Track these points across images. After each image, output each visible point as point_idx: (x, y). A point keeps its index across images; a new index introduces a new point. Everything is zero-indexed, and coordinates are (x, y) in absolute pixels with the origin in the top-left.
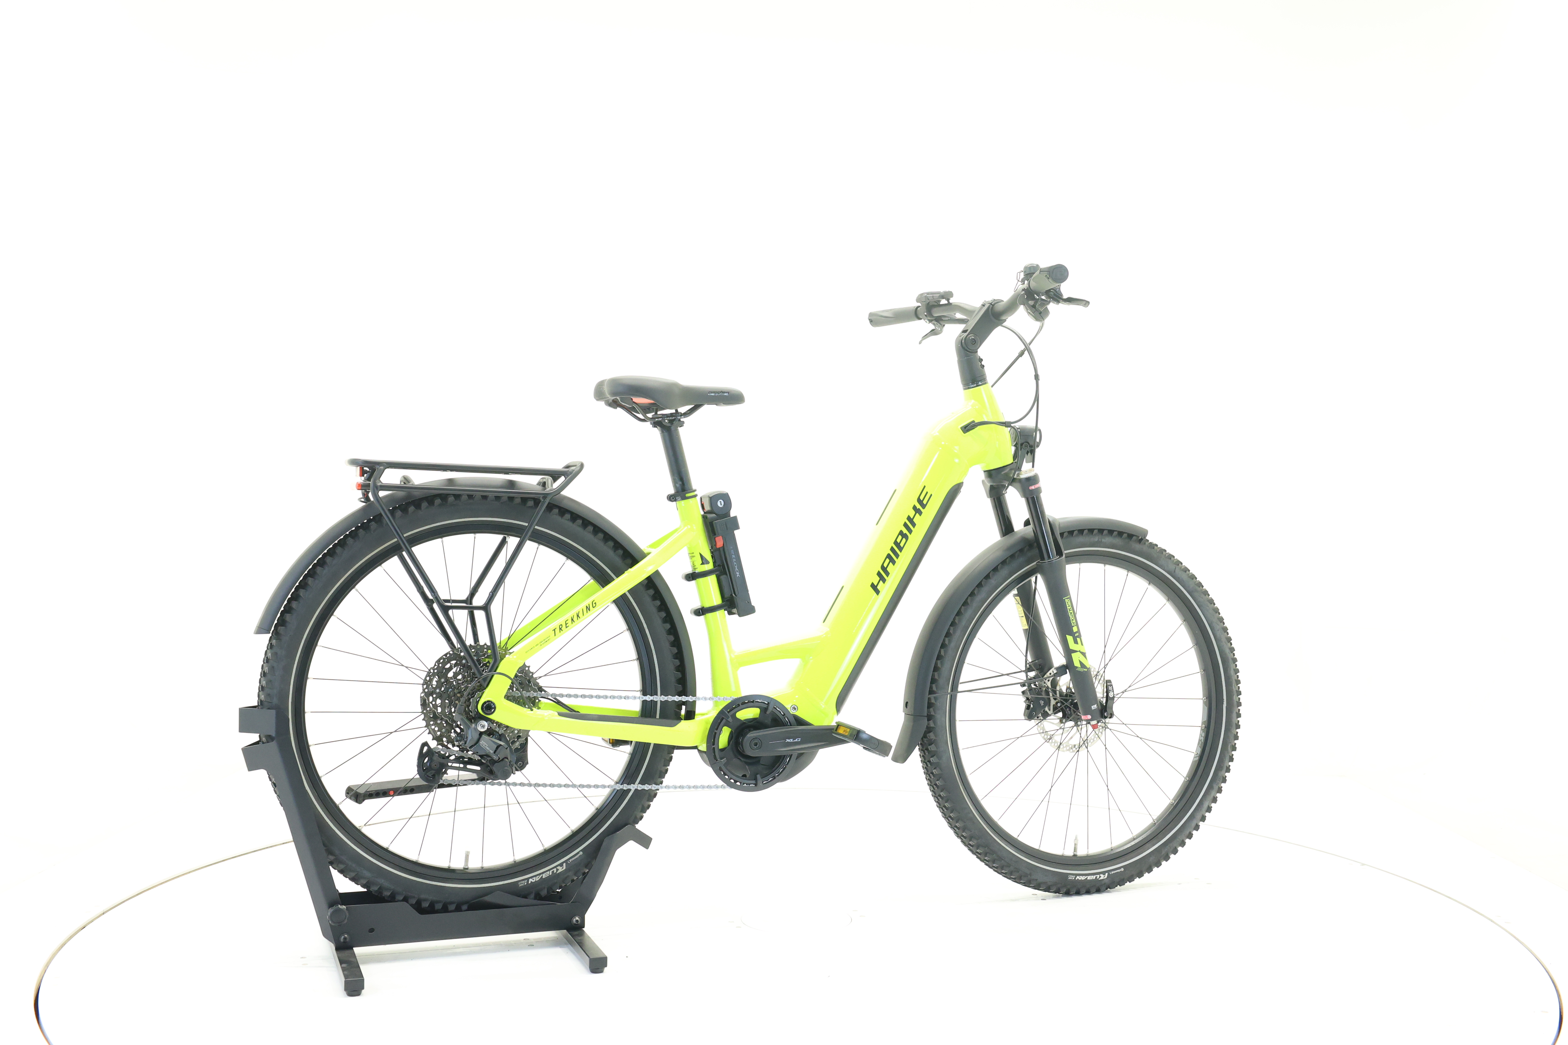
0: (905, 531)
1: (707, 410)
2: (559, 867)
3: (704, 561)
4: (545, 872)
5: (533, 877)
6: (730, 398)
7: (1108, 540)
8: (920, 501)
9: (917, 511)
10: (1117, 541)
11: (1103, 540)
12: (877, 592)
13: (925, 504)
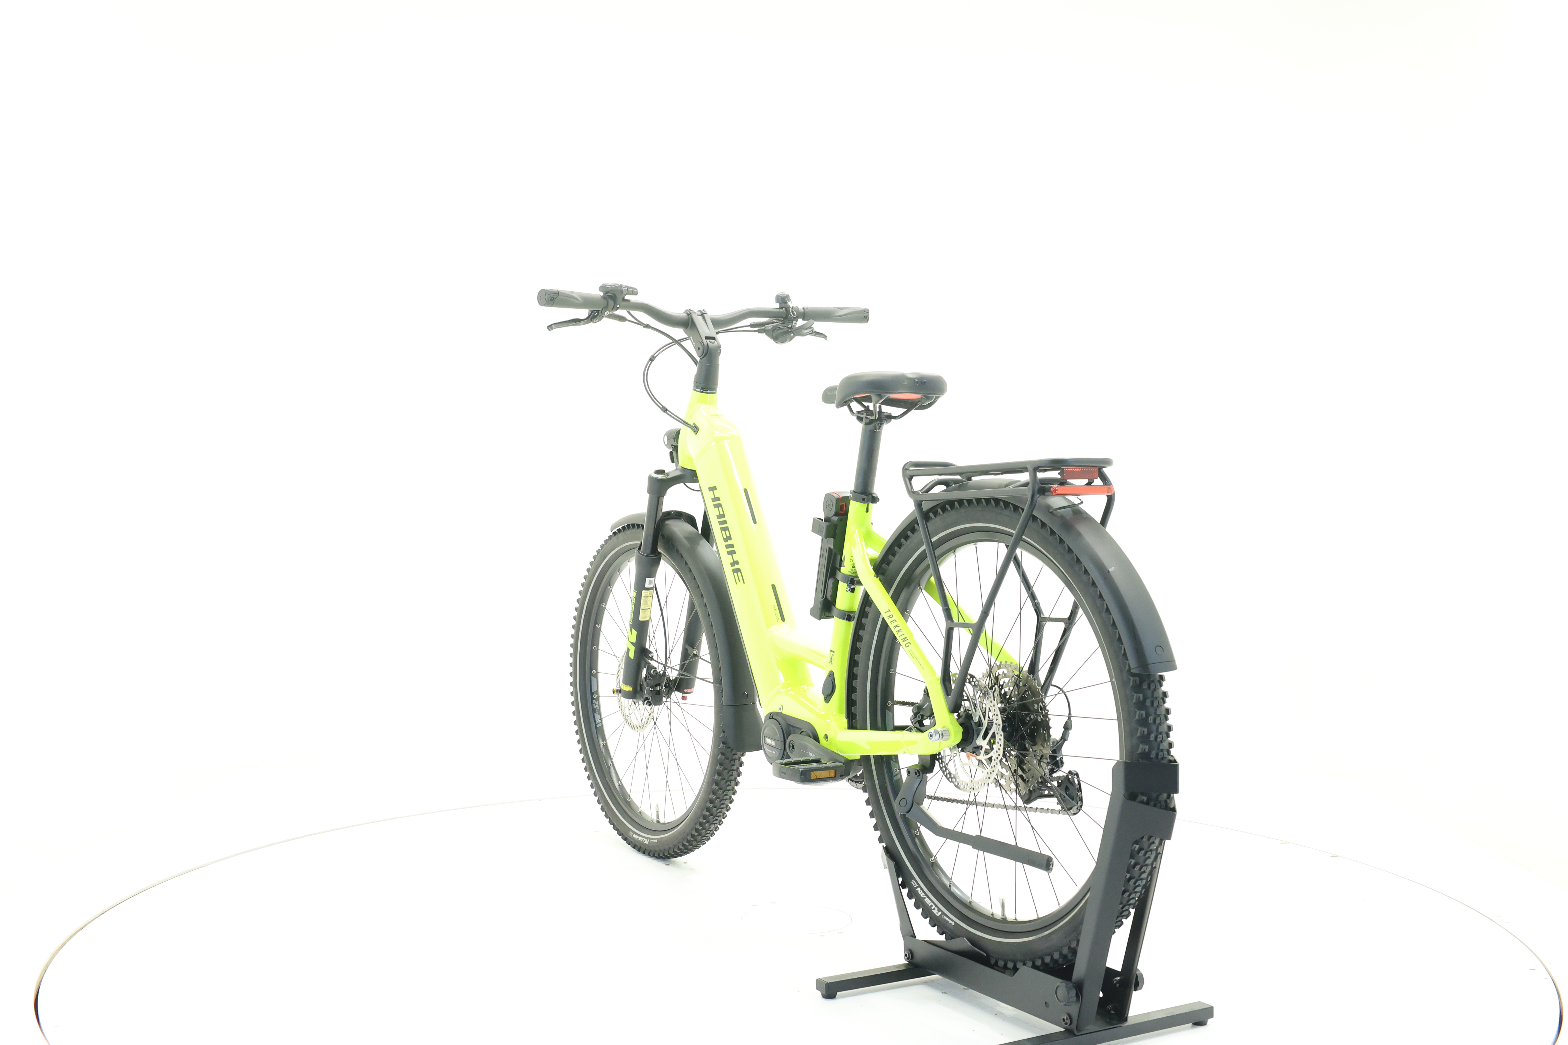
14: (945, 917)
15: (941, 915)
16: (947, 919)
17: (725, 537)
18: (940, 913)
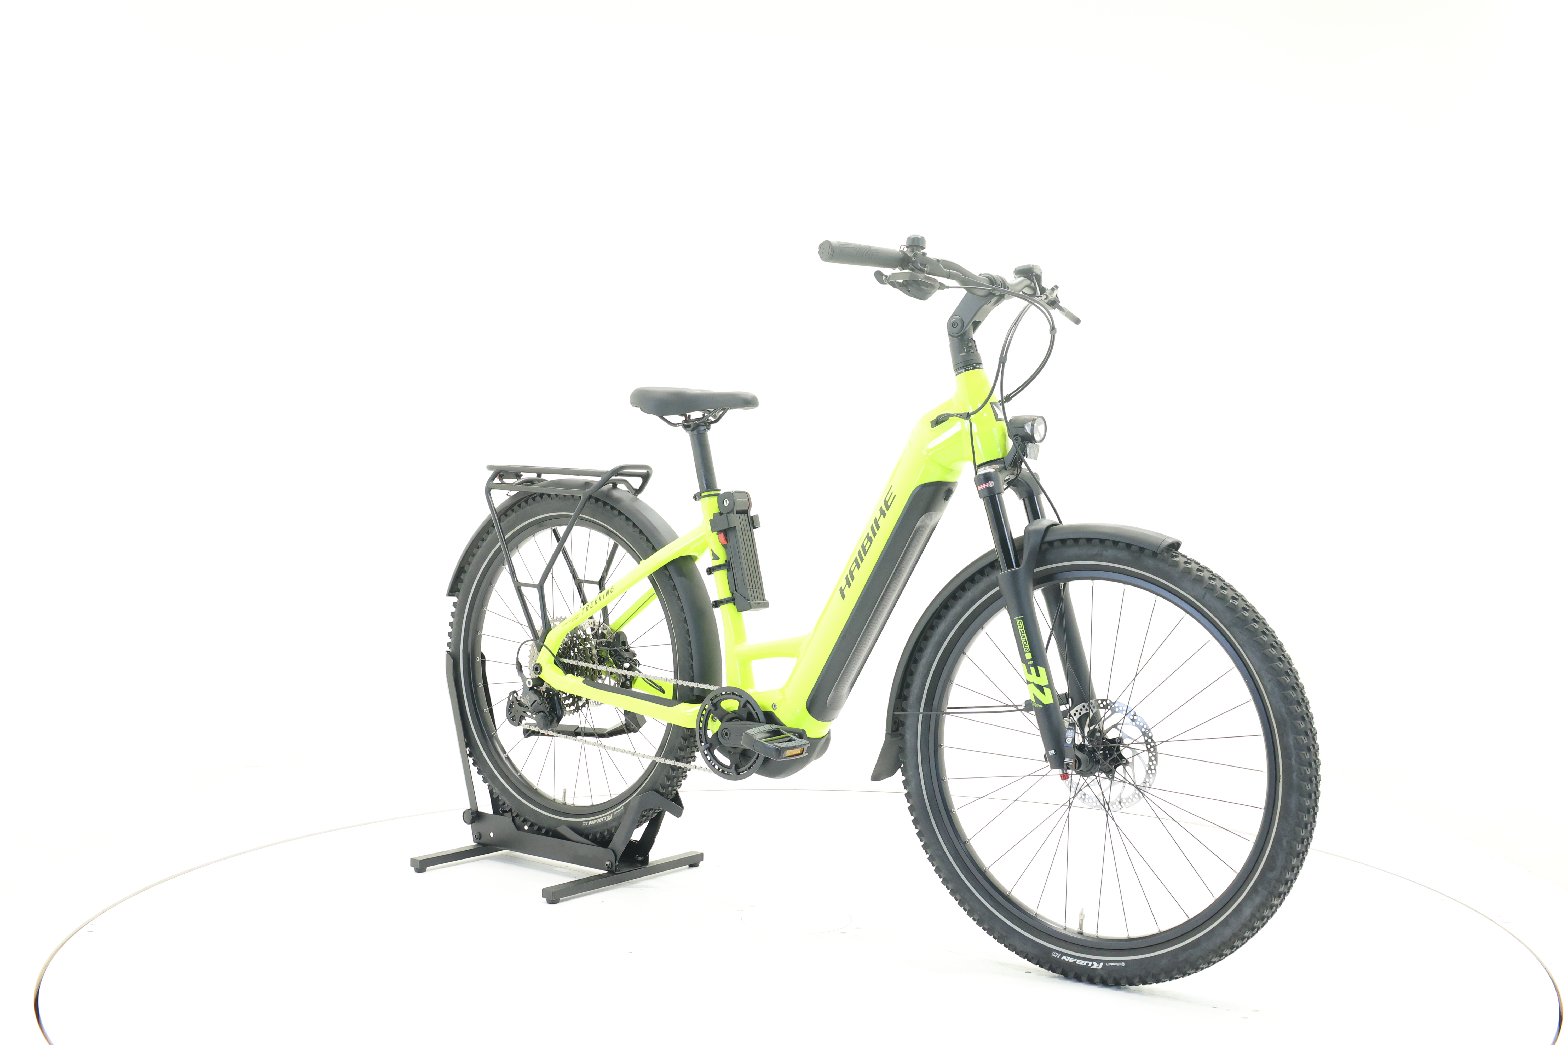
0: (871, 535)
1: (732, 414)
2: (608, 817)
3: (716, 557)
4: (599, 819)
5: (592, 821)
6: (748, 402)
7: (1111, 552)
8: (886, 502)
9: (883, 514)
10: (1123, 554)
11: (1104, 553)
12: (843, 596)
13: (889, 505)
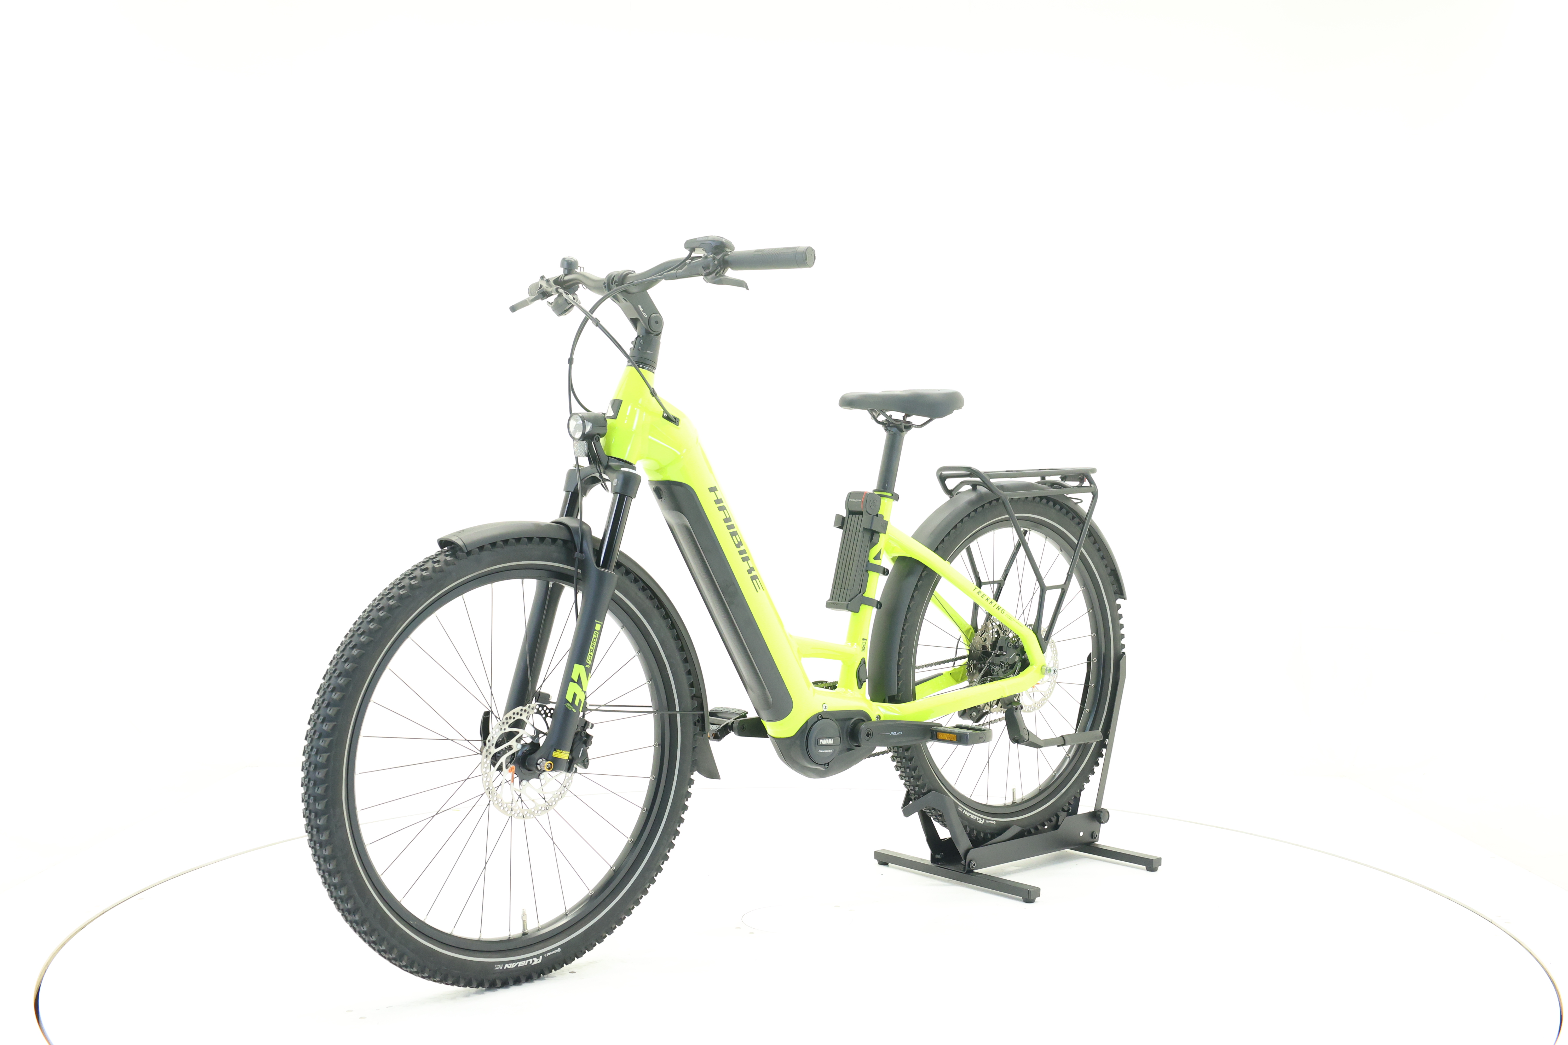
14: (988, 821)
15: (985, 821)
16: (989, 822)
17: (737, 543)
18: (984, 820)
